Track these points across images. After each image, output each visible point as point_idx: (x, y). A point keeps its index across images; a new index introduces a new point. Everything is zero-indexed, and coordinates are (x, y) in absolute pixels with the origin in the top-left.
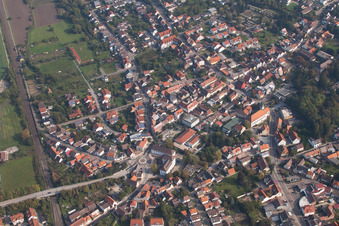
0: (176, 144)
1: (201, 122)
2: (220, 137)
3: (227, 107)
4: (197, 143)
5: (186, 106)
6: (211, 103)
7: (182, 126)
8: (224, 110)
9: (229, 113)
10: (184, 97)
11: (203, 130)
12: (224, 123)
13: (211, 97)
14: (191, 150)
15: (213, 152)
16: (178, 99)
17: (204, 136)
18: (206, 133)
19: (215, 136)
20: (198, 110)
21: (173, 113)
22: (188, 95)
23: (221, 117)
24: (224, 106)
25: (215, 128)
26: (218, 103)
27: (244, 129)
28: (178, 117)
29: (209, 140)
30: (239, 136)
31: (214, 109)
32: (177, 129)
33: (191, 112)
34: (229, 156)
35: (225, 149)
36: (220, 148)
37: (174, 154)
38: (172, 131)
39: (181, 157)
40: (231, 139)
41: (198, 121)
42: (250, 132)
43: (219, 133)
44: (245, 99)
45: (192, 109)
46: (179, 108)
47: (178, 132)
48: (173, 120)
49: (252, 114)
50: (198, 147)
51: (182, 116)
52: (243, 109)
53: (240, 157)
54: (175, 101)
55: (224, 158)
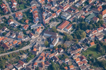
0: (58, 30)
1: (72, 17)
2: (84, 25)
3: (87, 7)
4: (71, 29)
5: (62, 8)
6: (77, 5)
7: (61, 19)
8: (85, 9)
9: (89, 11)
10: (61, 3)
11: (74, 21)
12: (86, 17)
13: (77, 2)
14: (68, 33)
15: (80, 33)
16: (58, 4)
17: (75, 25)
18: (75, 23)
19: (81, 25)
20: (70, 10)
21: (55, 12)
22: (63, 1)
23: (84, 13)
24: (85, 7)
25: (81, 20)
26: (82, 5)
27: (98, 19)
28: (58, 14)
29: (78, 27)
30: (95, 24)
31: (79, 9)
32: (58, 21)
33: (66, 11)
34: (91, 35)
35: (88, 31)
36: (85, 31)
37: (57, 36)
38: (55, 23)
39: (62, 37)
40: (91, 25)
41: (70, 16)
42: (102, 21)
43: (83, 22)
44: (98, 2)
45: (66, 9)
46: (58, 9)
47: (59, 23)
48: (55, 16)
49: (102, 11)
50: (72, 31)
51: (61, 14)
52: (97, 8)
53: (97, 35)
54: (56, 5)
55: (87, 36)
